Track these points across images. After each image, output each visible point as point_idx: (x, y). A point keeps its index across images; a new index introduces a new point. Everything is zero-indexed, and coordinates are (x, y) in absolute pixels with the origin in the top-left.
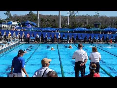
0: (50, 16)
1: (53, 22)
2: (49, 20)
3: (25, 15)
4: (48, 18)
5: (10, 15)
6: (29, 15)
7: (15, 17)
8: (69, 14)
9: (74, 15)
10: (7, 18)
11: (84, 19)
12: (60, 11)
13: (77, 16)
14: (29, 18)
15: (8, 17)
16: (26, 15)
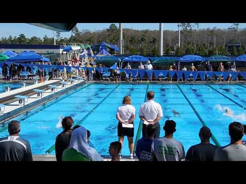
0: (146, 31)
1: (151, 42)
2: (145, 39)
3: (102, 30)
4: (143, 35)
5: (77, 31)
6: (109, 30)
7: (85, 33)
8: (181, 28)
9: (190, 30)
10: (72, 36)
11: (210, 35)
12: (162, 24)
13: (196, 30)
14: (109, 35)
15: (74, 35)
16: (104, 30)
